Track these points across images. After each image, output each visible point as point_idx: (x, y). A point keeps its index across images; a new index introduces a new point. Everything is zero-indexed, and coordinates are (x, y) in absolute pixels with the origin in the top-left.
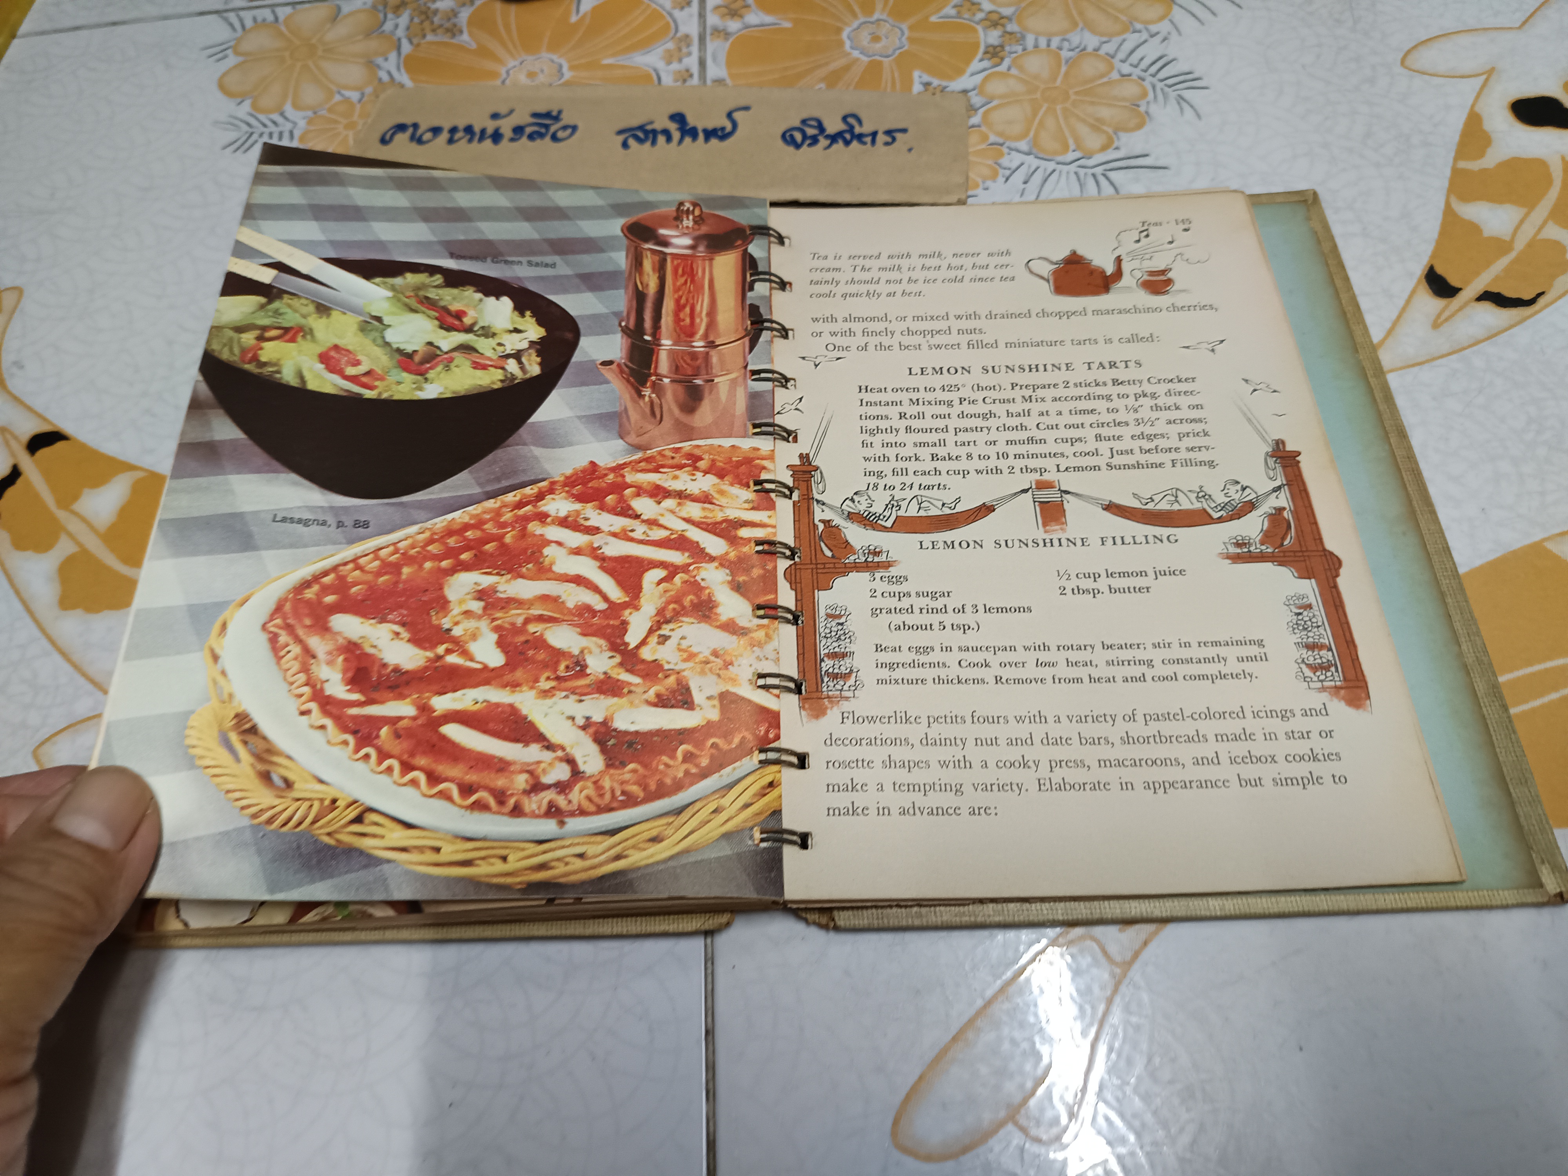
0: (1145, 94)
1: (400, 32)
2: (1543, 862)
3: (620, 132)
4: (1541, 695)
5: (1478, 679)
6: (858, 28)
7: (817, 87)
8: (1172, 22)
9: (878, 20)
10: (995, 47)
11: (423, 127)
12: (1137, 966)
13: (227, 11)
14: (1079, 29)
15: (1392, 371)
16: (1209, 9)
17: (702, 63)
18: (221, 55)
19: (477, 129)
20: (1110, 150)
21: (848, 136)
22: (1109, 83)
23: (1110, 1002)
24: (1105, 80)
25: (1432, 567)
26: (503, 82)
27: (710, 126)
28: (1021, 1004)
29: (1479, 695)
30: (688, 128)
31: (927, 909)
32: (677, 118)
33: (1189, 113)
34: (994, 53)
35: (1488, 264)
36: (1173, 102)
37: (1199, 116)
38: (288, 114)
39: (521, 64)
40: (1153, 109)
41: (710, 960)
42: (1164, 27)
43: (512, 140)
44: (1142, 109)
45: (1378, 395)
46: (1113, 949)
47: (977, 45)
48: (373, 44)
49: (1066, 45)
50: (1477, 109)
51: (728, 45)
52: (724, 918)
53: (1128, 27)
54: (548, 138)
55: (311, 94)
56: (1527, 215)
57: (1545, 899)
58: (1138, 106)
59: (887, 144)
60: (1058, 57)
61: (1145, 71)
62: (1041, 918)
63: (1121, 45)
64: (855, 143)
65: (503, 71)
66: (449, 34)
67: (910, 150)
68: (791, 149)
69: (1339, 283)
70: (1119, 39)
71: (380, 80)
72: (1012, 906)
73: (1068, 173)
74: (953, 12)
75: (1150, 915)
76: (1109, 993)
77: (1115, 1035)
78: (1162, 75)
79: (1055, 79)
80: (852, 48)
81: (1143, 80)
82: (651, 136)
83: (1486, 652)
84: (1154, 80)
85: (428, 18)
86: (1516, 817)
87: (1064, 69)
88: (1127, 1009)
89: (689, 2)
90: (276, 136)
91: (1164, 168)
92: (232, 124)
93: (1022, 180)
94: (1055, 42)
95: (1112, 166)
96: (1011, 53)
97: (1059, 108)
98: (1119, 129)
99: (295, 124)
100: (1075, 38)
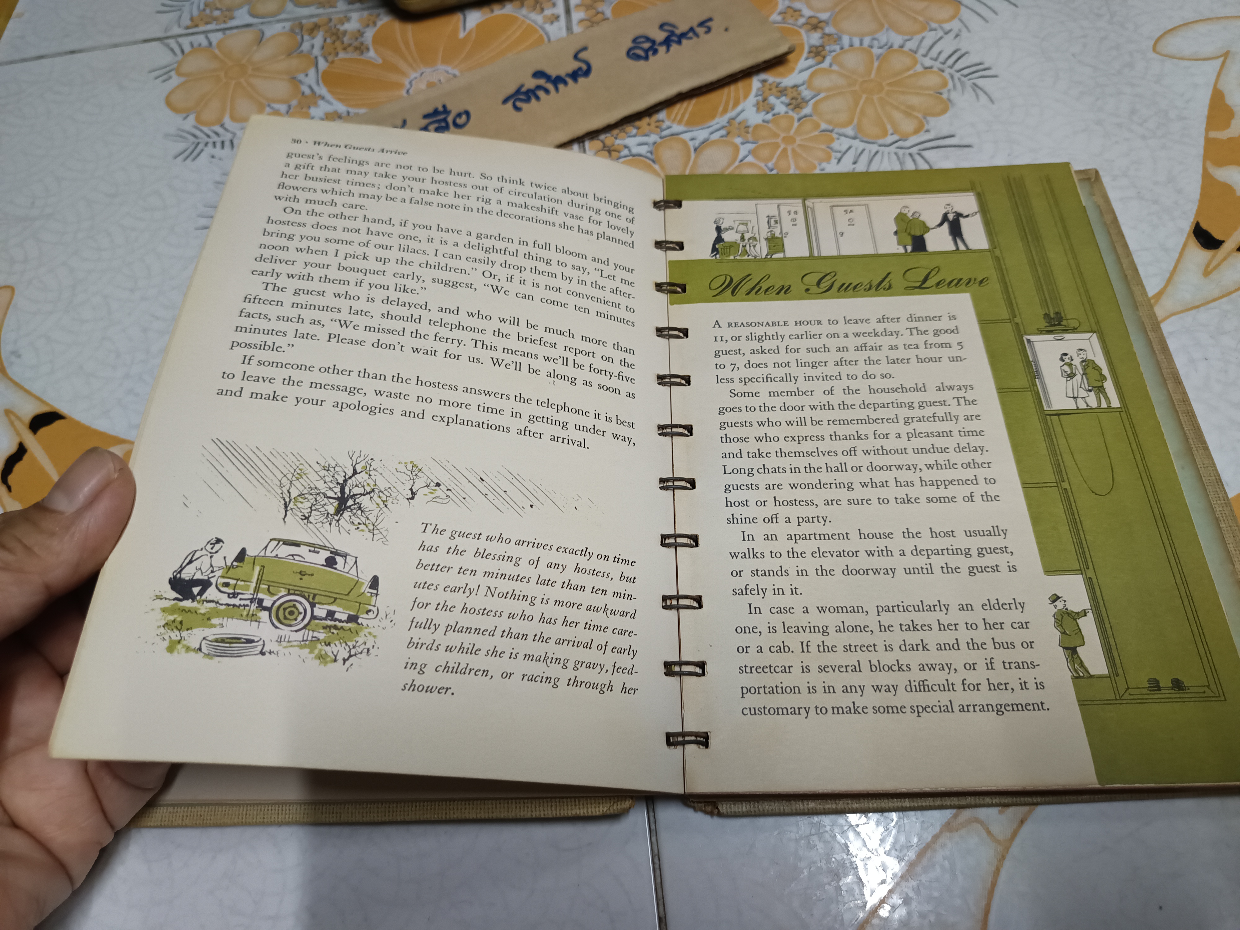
0: (945, 84)
1: (316, 52)
3: (505, 102)
8: (961, 21)
10: (817, 47)
12: (1016, 842)
13: (167, 38)
14: (885, 29)
16: (990, 8)
18: (165, 77)
20: (922, 133)
22: (916, 75)
24: (911, 72)
26: (408, 92)
33: (983, 98)
34: (817, 52)
36: (969, 89)
37: (992, 101)
38: (226, 126)
39: (421, 74)
40: (954, 96)
42: (955, 25)
44: (945, 96)
46: (996, 829)
47: (802, 45)
48: (294, 63)
49: (876, 43)
50: (1219, 86)
52: (625, 804)
53: (925, 27)
54: (452, 128)
55: (246, 107)
58: (941, 94)
60: (870, 54)
61: (944, 63)
63: (921, 42)
65: (407, 83)
66: (358, 52)
69: (1120, 249)
70: (919, 37)
71: (303, 93)
73: (889, 153)
74: (779, 18)
78: (959, 66)
79: (870, 72)
81: (943, 71)
84: (952, 71)
85: (338, 38)
87: (876, 64)
88: (1011, 881)
89: (557, 18)
90: (218, 145)
91: (969, 146)
92: (181, 136)
93: (852, 161)
94: (867, 41)
95: (924, 146)
96: (831, 52)
97: (875, 97)
98: (928, 113)
99: (234, 134)
100: (883, 37)
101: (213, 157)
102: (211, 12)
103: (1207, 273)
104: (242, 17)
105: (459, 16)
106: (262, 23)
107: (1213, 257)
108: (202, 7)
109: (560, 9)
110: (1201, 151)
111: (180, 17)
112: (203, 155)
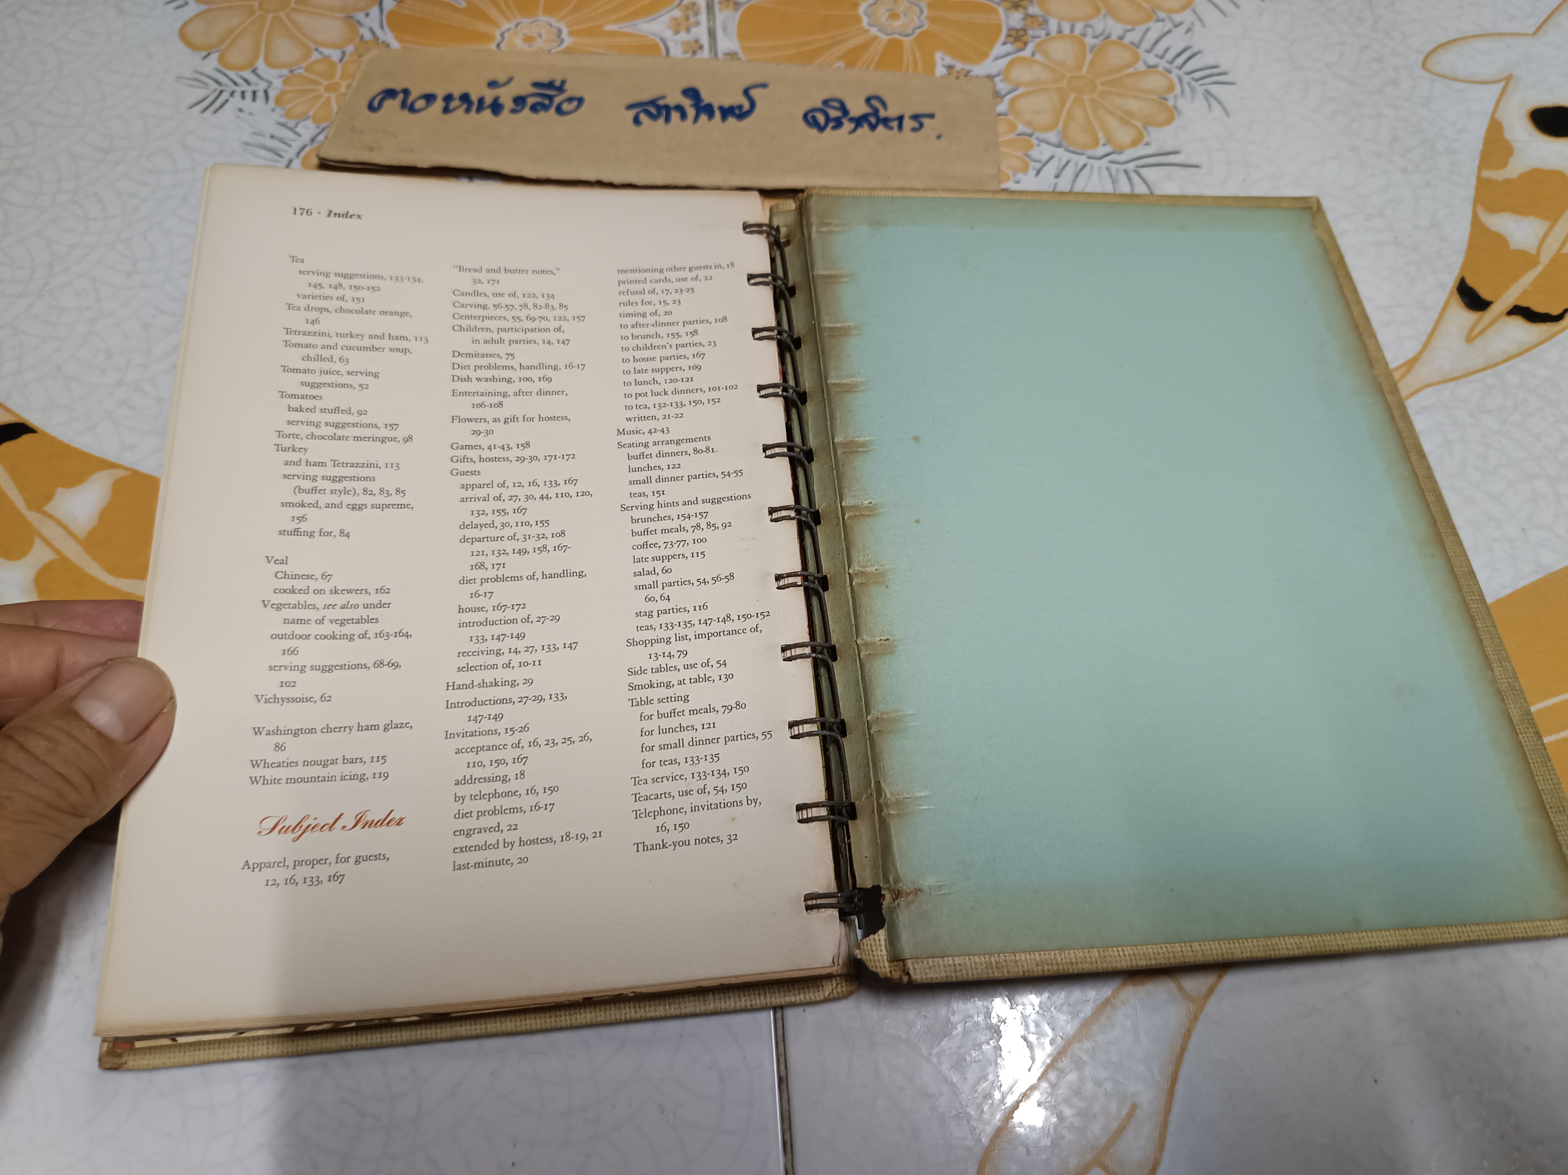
0: (1172, 88)
3: (630, 107)
6: (875, 4)
7: (836, 66)
8: (1194, 11)
10: (1017, 31)
11: (414, 94)
12: (1214, 1000)
14: (1102, 15)
17: (712, 34)
18: (180, 2)
19: (474, 98)
20: (1141, 146)
21: (873, 120)
22: (1136, 74)
24: (1131, 70)
26: (498, 46)
27: (727, 103)
30: (703, 104)
32: (691, 94)
33: (1217, 109)
34: (1018, 37)
35: (1516, 278)
36: (1200, 97)
37: (1227, 113)
38: (259, 72)
39: (517, 25)
40: (1182, 103)
42: (1187, 17)
43: (513, 111)
44: (1171, 103)
47: (999, 27)
49: (1089, 31)
50: (1498, 116)
51: (738, 15)
53: (1150, 16)
54: (552, 111)
55: (286, 50)
56: (1550, 228)
58: (1166, 99)
59: (914, 130)
60: (1083, 44)
61: (1171, 62)
63: (1145, 34)
64: (881, 128)
65: (497, 34)
67: (939, 137)
68: (814, 132)
70: (1143, 27)
71: (362, 37)
73: (1099, 168)
78: (1189, 67)
79: (1081, 68)
80: (870, 24)
81: (1170, 72)
82: (664, 112)
84: (1181, 73)
87: (1089, 57)
88: (1204, 1045)
90: (249, 96)
91: (1196, 166)
92: (198, 81)
93: (1053, 175)
94: (1079, 27)
95: (1143, 163)
96: (1034, 37)
97: (1086, 98)
98: (1148, 123)
99: (270, 83)
100: (1099, 25)
101: (241, 110)
103: (1470, 339)
107: (1479, 320)
110: (1472, 193)
112: (227, 106)
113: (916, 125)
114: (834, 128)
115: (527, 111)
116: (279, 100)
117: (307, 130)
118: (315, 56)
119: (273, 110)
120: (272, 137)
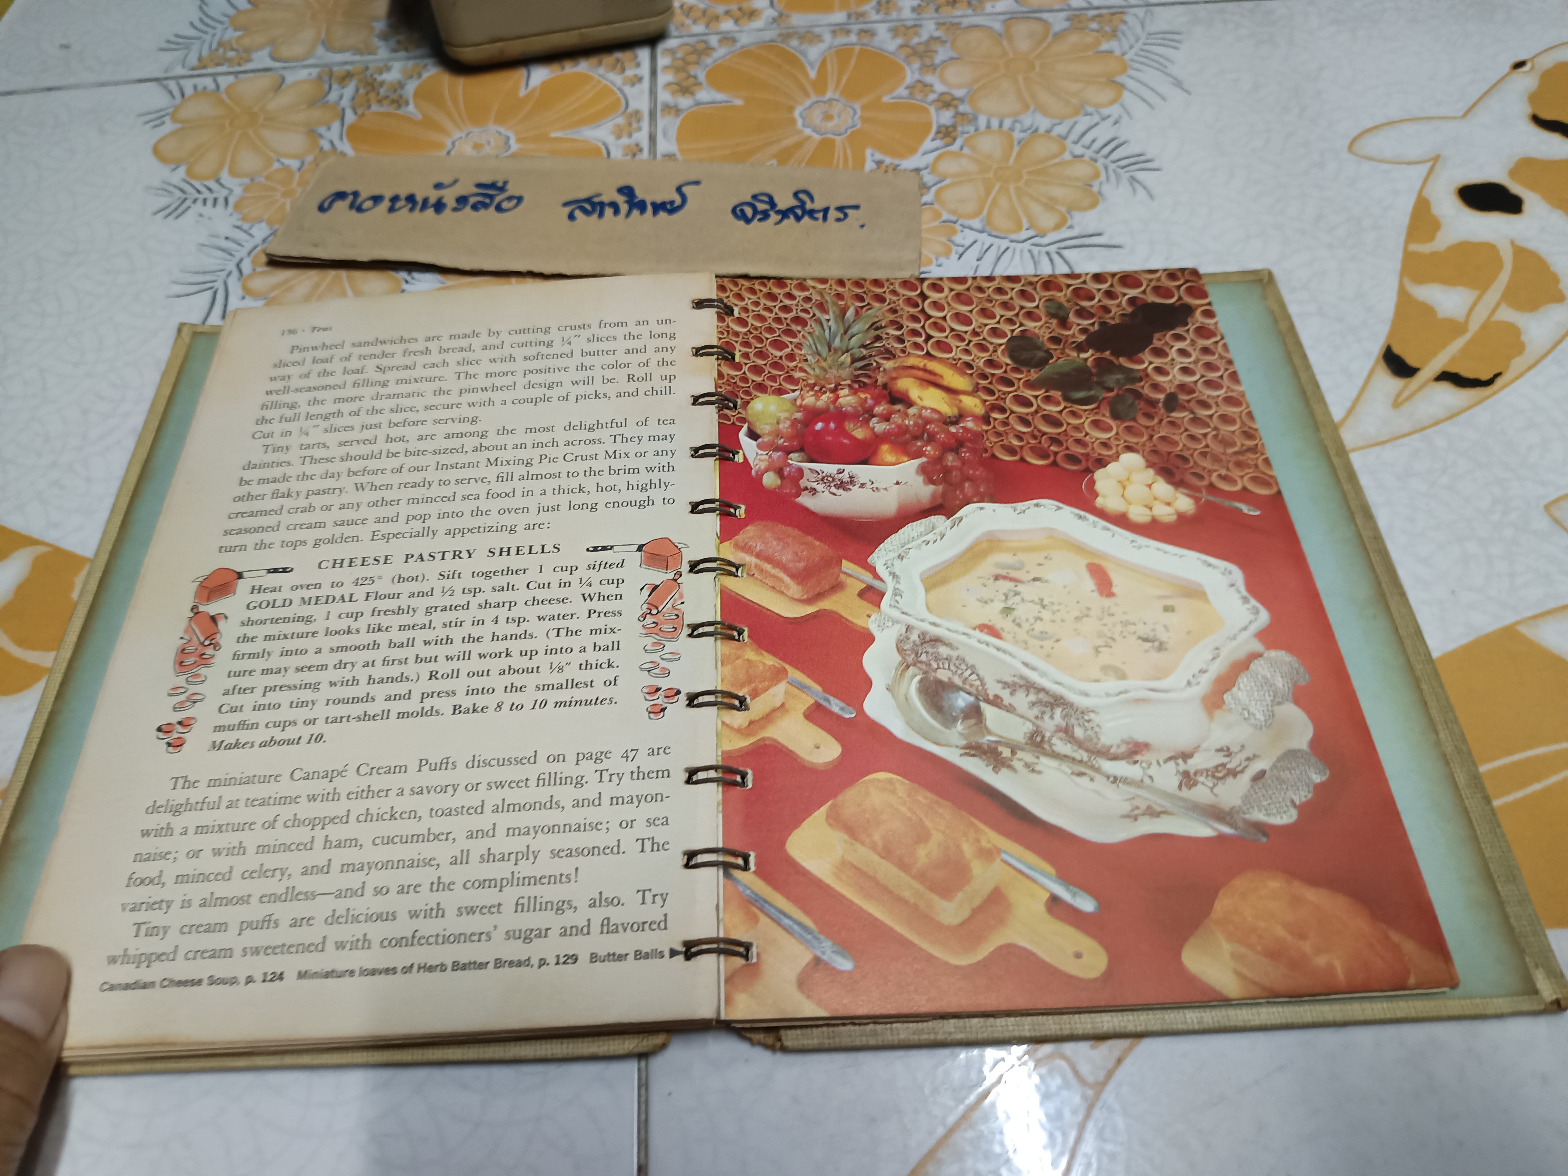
0: (1097, 175)
1: (345, 102)
2: (1537, 966)
3: (566, 204)
4: (1524, 785)
5: (1458, 770)
6: (811, 107)
7: (768, 163)
8: (1123, 106)
9: (830, 100)
10: (947, 128)
11: (364, 195)
12: (1111, 1087)
13: (166, 78)
14: (1030, 111)
15: (1354, 450)
16: (1158, 94)
17: (652, 139)
18: (158, 122)
19: (419, 199)
20: (1064, 228)
21: (799, 212)
22: (1061, 163)
23: (1082, 1128)
24: (1057, 160)
25: (1405, 651)
26: (448, 153)
27: (659, 200)
28: (986, 1133)
29: (1460, 786)
30: (636, 201)
31: (883, 1026)
32: (626, 191)
33: (1141, 193)
34: (947, 133)
35: (1444, 345)
36: (1125, 183)
37: (1151, 196)
38: (222, 181)
39: (468, 134)
40: (1106, 189)
41: (644, 1085)
42: (1115, 110)
43: (455, 210)
44: (1095, 189)
45: (1342, 476)
46: (1085, 1069)
47: (929, 126)
48: (316, 114)
49: (1018, 126)
50: (1425, 193)
51: (678, 121)
52: (659, 1039)
53: (1079, 110)
54: (492, 209)
55: (249, 161)
57: (1542, 1007)
58: (1091, 186)
59: (838, 220)
60: (1011, 138)
61: (1098, 152)
62: (1007, 1035)
63: (1072, 127)
64: (806, 219)
65: (448, 142)
66: (395, 105)
67: (862, 226)
68: (741, 223)
69: (1297, 361)
70: (1071, 121)
71: (321, 149)
72: (975, 1021)
73: (1022, 251)
74: (905, 93)
75: (1123, 1030)
76: (1080, 1117)
77: (1089, 1165)
78: (1115, 156)
79: (1007, 159)
80: (804, 126)
81: (1095, 160)
82: (598, 209)
83: (1464, 741)
84: (1107, 162)
86: (1506, 917)
87: (1016, 150)
88: (1100, 1136)
89: (640, 79)
90: (210, 203)
91: (1118, 247)
92: (165, 190)
93: (976, 258)
94: (1007, 123)
95: (1064, 245)
96: (963, 133)
97: (1012, 187)
98: (1072, 208)
99: (231, 191)
100: (1027, 120)
101: (201, 215)
102: (225, 52)
103: (1397, 404)
104: (262, 59)
105: (522, 72)
106: (284, 68)
108: (214, 46)
109: (645, 70)
110: (1398, 265)
111: (186, 56)
112: (189, 213)
113: (841, 216)
114: (760, 220)
115: (468, 209)
116: (237, 206)
117: (260, 231)
118: (276, 165)
119: (231, 215)
120: (227, 238)
